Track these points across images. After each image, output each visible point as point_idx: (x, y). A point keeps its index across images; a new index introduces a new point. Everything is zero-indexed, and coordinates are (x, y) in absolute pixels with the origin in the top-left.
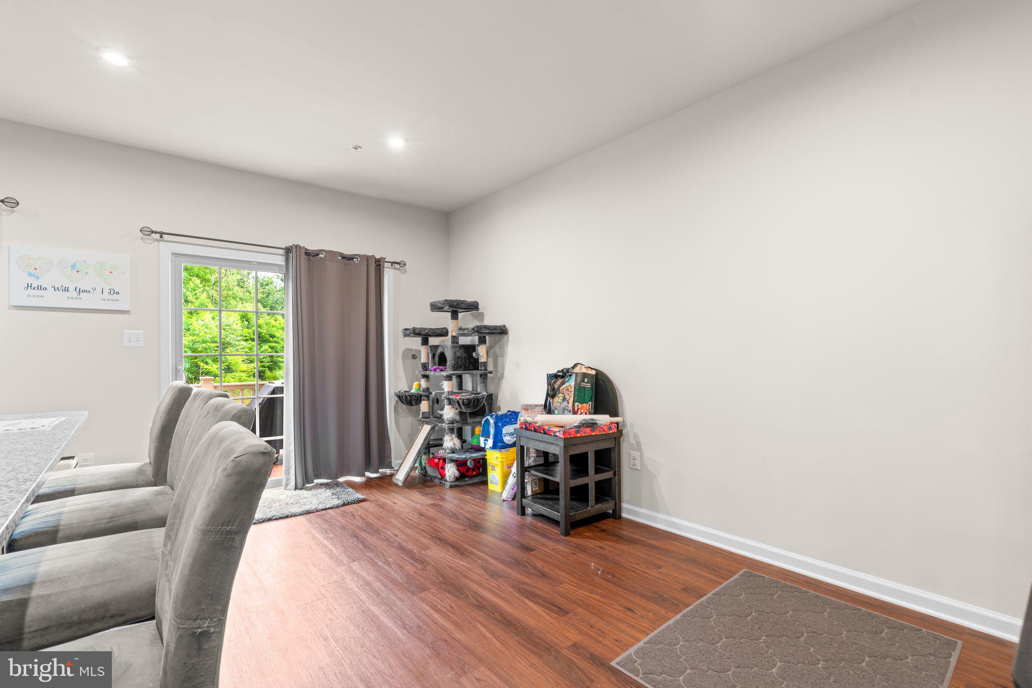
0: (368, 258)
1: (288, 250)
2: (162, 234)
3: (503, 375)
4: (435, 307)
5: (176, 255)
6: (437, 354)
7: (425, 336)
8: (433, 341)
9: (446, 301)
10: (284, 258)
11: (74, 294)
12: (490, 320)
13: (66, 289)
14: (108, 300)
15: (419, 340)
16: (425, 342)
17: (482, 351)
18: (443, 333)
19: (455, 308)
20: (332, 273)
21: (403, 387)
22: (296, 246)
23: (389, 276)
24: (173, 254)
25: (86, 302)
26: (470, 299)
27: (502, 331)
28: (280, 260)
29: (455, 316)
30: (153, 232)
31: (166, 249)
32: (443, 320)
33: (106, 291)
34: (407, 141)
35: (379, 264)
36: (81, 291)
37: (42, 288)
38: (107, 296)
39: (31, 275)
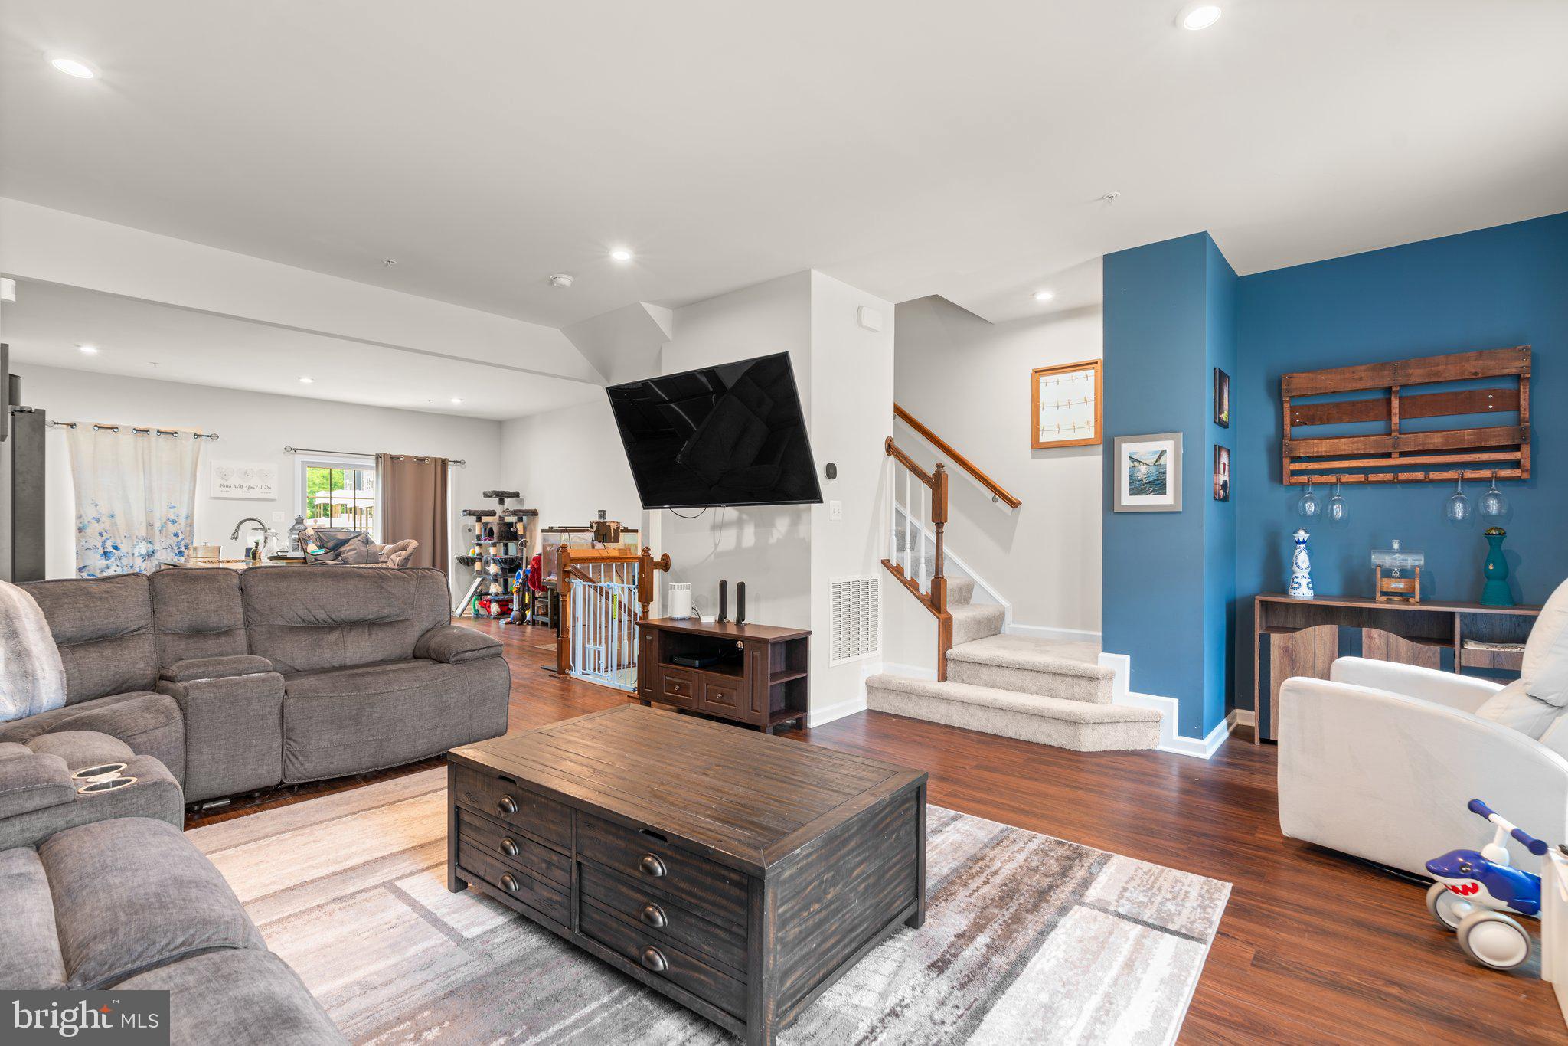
0: (436, 460)
1: (378, 457)
2: (295, 450)
3: (535, 543)
4: (487, 495)
6: (488, 529)
7: (479, 516)
8: (485, 519)
9: (494, 491)
10: (374, 461)
11: (245, 489)
12: (527, 506)
13: (241, 487)
14: (265, 493)
15: (474, 518)
16: (479, 520)
17: (520, 526)
18: (492, 513)
19: (501, 496)
20: (409, 473)
21: (463, 553)
22: (384, 454)
23: (451, 471)
25: (253, 494)
26: (512, 490)
27: (534, 513)
28: (372, 463)
29: (502, 502)
30: (291, 449)
31: (299, 458)
32: (493, 504)
33: (264, 487)
34: (461, 400)
35: (444, 463)
36: (249, 488)
37: (227, 486)
38: (264, 490)
39: (222, 478)
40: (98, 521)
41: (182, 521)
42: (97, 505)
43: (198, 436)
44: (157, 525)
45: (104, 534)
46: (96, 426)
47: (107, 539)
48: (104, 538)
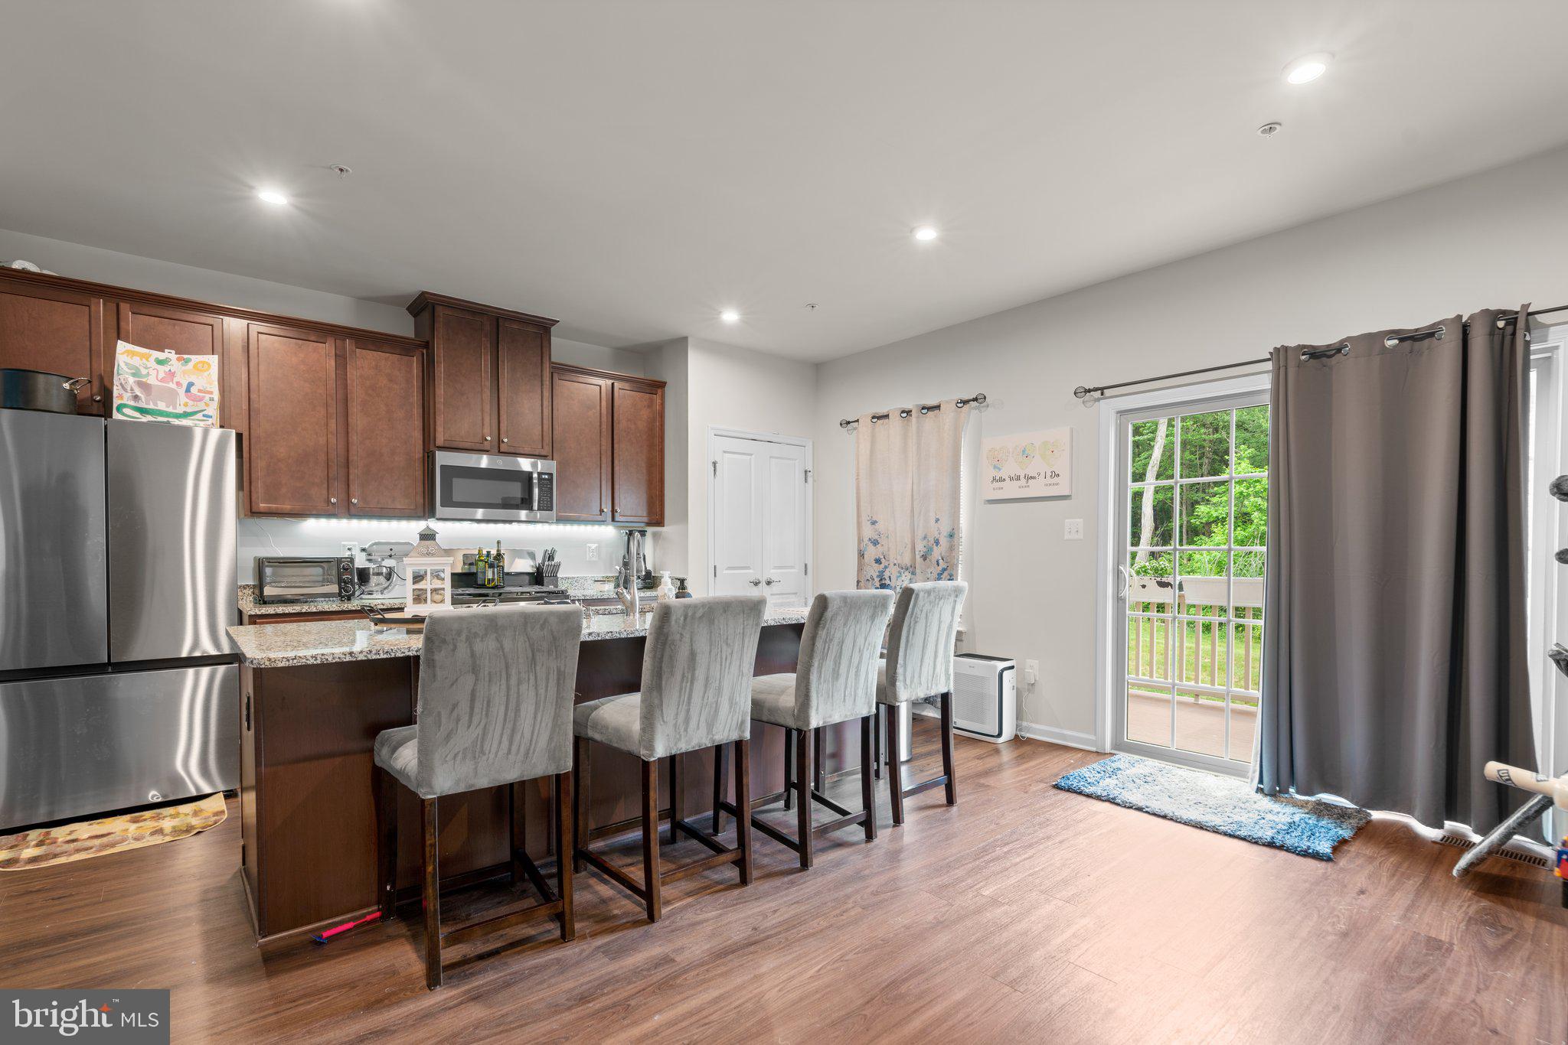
2: (1102, 389)
5: (1121, 413)
10: (1270, 375)
11: (1023, 481)
13: (1018, 478)
14: (1050, 485)
24: (1118, 412)
25: (1033, 489)
28: (1263, 381)
30: (1089, 391)
31: (1108, 408)
33: (1049, 474)
36: (1029, 478)
37: (1002, 480)
38: (1049, 480)
39: (995, 467)
40: (875, 543)
41: (943, 541)
42: (874, 523)
43: (965, 402)
44: (920, 547)
45: (883, 560)
46: (873, 417)
47: (886, 567)
48: (882, 566)
